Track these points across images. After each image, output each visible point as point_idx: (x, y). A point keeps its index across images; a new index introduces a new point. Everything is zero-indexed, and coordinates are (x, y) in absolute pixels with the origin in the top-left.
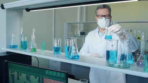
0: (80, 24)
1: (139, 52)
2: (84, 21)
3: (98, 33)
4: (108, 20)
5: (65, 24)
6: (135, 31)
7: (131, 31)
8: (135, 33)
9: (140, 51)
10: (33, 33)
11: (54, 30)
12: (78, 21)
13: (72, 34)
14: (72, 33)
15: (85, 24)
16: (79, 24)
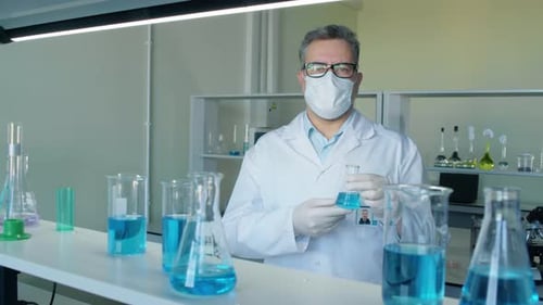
0: (254, 101)
1: (478, 211)
2: (271, 91)
3: (309, 136)
4: (347, 84)
5: (192, 100)
6: (471, 129)
7: (456, 128)
8: (472, 136)
9: (483, 207)
10: (12, 147)
11: (147, 124)
12: (248, 90)
13: (221, 143)
14: (221, 138)
15: (272, 100)
16: (248, 101)
